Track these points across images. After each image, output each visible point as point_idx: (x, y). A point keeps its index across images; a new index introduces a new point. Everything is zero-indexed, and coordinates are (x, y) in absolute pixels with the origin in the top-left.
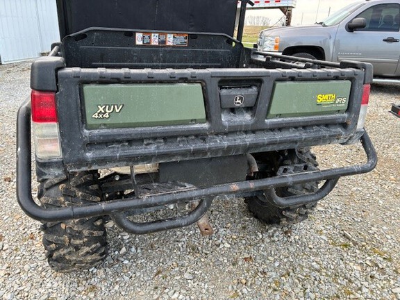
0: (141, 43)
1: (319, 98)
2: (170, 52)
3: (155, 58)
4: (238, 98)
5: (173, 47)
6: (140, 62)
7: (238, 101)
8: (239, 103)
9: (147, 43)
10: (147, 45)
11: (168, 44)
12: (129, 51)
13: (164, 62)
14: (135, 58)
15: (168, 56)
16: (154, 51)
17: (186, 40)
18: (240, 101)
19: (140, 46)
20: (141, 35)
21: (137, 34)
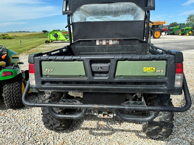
0: (98, 44)
1: (144, 69)
2: (111, 47)
3: (105, 50)
4: (100, 68)
5: (112, 45)
6: (98, 52)
7: (100, 69)
8: (100, 70)
9: (101, 44)
10: (101, 45)
11: (110, 44)
12: (94, 47)
13: (109, 51)
14: (96, 50)
15: (110, 49)
16: (104, 47)
17: (118, 42)
18: (101, 69)
19: (98, 45)
20: (98, 41)
21: (97, 41)
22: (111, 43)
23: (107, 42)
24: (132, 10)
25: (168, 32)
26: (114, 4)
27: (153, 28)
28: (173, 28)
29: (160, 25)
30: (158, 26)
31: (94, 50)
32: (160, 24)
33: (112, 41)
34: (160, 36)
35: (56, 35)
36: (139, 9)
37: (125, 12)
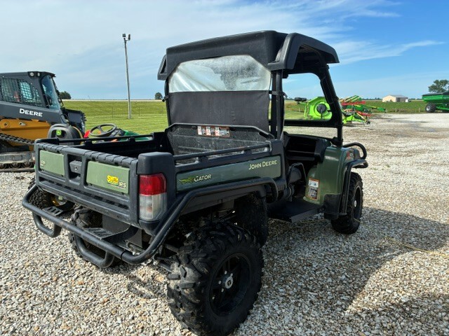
0: (201, 133)
2: (218, 141)
3: (210, 145)
5: (220, 137)
6: (202, 147)
10: (204, 135)
11: (217, 135)
12: (195, 139)
13: (216, 148)
14: (199, 145)
15: (217, 144)
16: (209, 140)
17: (228, 132)
19: (200, 136)
20: (201, 127)
21: (199, 127)
22: (218, 133)
23: (213, 130)
24: (249, 69)
26: (221, 58)
31: (195, 145)
33: (220, 130)
35: (321, 108)
36: (260, 66)
37: (237, 73)
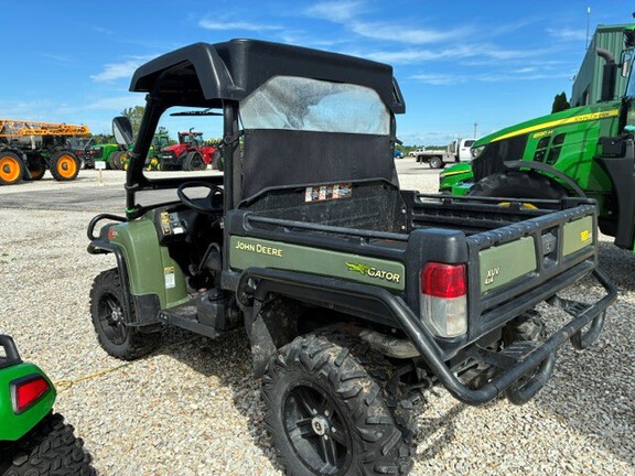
2: (335, 206)
3: (322, 216)
5: (339, 199)
10: (316, 201)
11: (334, 196)
13: (330, 219)
19: (309, 203)
20: (311, 189)
21: (308, 189)
22: (336, 193)
23: (329, 191)
25: (86, 160)
27: (50, 147)
28: (102, 148)
29: (71, 136)
30: (62, 139)
32: (69, 133)
33: (340, 188)
34: (77, 173)
